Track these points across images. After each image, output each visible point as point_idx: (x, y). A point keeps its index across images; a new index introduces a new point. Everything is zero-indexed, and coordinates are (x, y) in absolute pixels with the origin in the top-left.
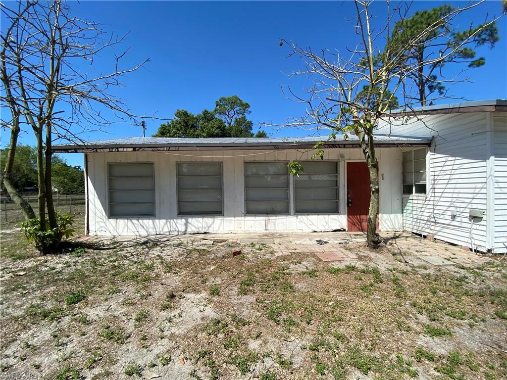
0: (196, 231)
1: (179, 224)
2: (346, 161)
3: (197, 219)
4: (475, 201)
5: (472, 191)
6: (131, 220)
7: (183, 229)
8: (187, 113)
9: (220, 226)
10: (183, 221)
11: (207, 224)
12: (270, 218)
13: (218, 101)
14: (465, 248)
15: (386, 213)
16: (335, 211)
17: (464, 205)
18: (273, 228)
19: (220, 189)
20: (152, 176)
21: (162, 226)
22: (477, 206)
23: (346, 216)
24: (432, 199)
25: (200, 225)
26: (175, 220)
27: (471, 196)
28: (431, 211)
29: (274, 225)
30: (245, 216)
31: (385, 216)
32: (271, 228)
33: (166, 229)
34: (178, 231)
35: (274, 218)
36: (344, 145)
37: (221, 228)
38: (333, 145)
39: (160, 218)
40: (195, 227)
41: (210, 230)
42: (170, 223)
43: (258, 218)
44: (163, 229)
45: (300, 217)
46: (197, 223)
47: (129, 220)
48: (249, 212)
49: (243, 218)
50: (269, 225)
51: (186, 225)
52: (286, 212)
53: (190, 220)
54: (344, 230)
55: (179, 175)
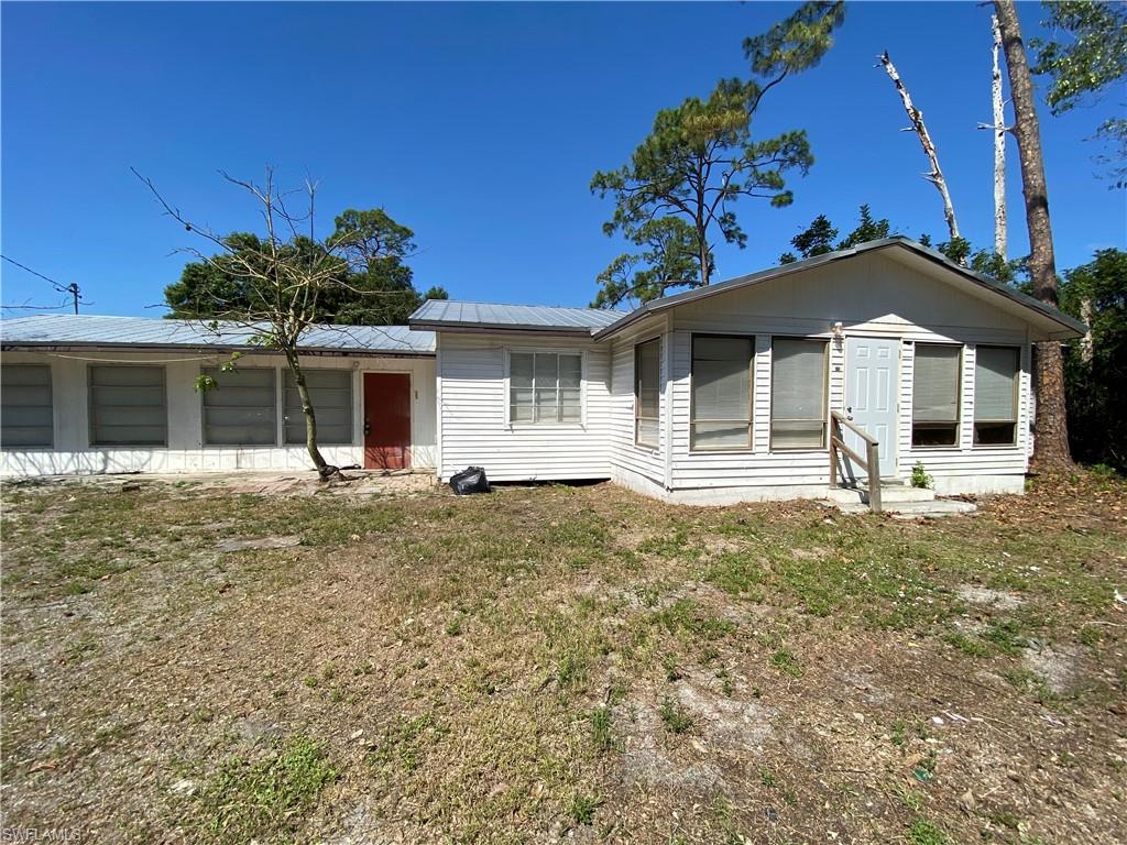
0: (120, 470)
1: (94, 459)
2: (363, 372)
3: (122, 453)
6: (14, 455)
7: (100, 467)
8: (256, 241)
9: (162, 462)
10: (100, 455)
11: (140, 460)
12: (245, 451)
13: (341, 216)
15: (422, 444)
16: (347, 440)
18: (249, 465)
19: (161, 406)
20: (47, 386)
21: (66, 462)
23: (362, 448)
25: (128, 462)
26: (87, 454)
29: (252, 461)
30: (203, 447)
31: (420, 448)
32: (246, 465)
33: (72, 468)
34: (91, 471)
35: (252, 451)
36: (321, 352)
37: (165, 465)
38: (305, 351)
39: (60, 451)
40: (119, 464)
41: (145, 469)
42: (78, 457)
43: (224, 452)
44: (66, 468)
45: (292, 450)
46: (124, 460)
47: (10, 454)
48: (210, 441)
49: (200, 452)
50: (243, 462)
51: (105, 461)
52: (270, 442)
53: (111, 454)
54: (360, 468)
55: (93, 384)
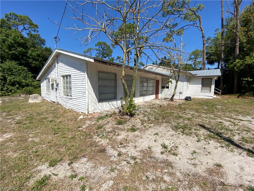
2: (156, 79)
4: (181, 90)
5: (180, 88)
6: (108, 102)
12: (144, 97)
14: (178, 99)
17: (178, 91)
22: (181, 91)
23: (155, 95)
24: (171, 90)
27: (180, 89)
28: (170, 92)
30: (140, 97)
39: (118, 100)
45: (149, 96)
50: (144, 99)
